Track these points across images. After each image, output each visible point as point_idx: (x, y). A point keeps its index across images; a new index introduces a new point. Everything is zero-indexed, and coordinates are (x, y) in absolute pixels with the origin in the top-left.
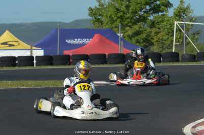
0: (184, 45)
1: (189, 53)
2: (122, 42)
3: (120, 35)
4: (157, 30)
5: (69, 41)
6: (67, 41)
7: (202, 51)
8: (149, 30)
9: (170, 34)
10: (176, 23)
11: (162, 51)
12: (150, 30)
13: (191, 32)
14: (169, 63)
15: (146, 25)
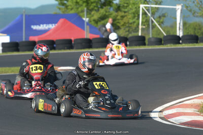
0: (151, 28)
1: (155, 36)
2: (88, 27)
3: (86, 19)
4: (123, 14)
5: (34, 27)
6: (32, 27)
7: (168, 34)
8: (114, 14)
9: (136, 18)
10: (142, 6)
11: (128, 35)
12: (116, 14)
13: (157, 15)
14: (135, 47)
15: (112, 9)
